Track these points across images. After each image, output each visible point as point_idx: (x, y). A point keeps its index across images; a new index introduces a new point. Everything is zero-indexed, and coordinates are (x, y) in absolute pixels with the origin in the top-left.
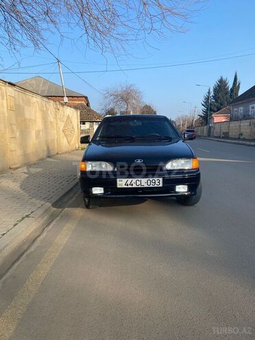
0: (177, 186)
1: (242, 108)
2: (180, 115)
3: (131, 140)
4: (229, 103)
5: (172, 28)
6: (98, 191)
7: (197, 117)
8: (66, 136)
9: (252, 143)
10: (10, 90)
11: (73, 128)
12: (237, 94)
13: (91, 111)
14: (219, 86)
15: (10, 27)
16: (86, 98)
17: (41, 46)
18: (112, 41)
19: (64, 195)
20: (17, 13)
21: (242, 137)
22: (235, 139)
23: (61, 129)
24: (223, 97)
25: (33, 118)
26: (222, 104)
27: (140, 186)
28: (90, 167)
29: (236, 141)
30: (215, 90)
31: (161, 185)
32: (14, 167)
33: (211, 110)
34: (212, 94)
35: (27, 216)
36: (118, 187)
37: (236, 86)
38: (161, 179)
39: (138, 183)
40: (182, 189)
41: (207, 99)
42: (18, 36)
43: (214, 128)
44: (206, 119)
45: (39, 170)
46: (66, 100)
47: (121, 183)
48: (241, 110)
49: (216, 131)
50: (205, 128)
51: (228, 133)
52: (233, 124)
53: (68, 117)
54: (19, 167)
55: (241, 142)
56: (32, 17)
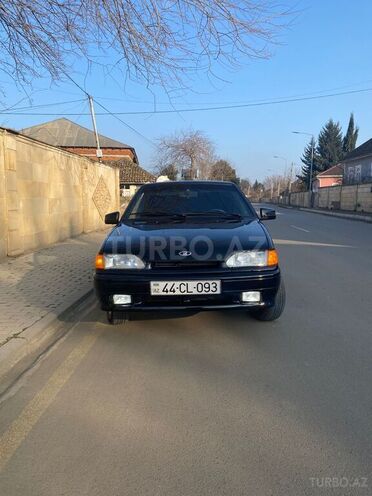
0: (244, 294)
1: (359, 166)
2: (270, 175)
3: (180, 220)
4: (342, 159)
5: (249, 51)
6: (122, 299)
7: (294, 179)
8: (97, 207)
9: (368, 218)
10: (10, 140)
11: (109, 194)
12: (353, 145)
13: (138, 169)
14: (326, 133)
15: (17, 48)
16: (132, 150)
17: (61, 75)
18: (163, 68)
19: (80, 301)
20: (27, 28)
21: (359, 209)
22: (349, 212)
23: (90, 195)
24: (333, 150)
25: (46, 181)
26: (331, 160)
27: (186, 293)
28: (110, 262)
29: (351, 216)
30: (321, 140)
31: (218, 292)
32: (13, 253)
33: (315, 168)
34: (317, 145)
35: (15, 336)
36: (153, 294)
37: (352, 134)
38: (218, 283)
39: (184, 288)
40: (251, 297)
41: (309, 152)
42: (28, 61)
43: (319, 196)
44: (307, 181)
45: (52, 258)
46: (99, 153)
47: (156, 288)
48: (358, 169)
49: (322, 201)
50: (306, 195)
51: (339, 203)
52: (347, 190)
53: (102, 179)
54: (22, 254)
55: (357, 216)
56: (49, 34)
